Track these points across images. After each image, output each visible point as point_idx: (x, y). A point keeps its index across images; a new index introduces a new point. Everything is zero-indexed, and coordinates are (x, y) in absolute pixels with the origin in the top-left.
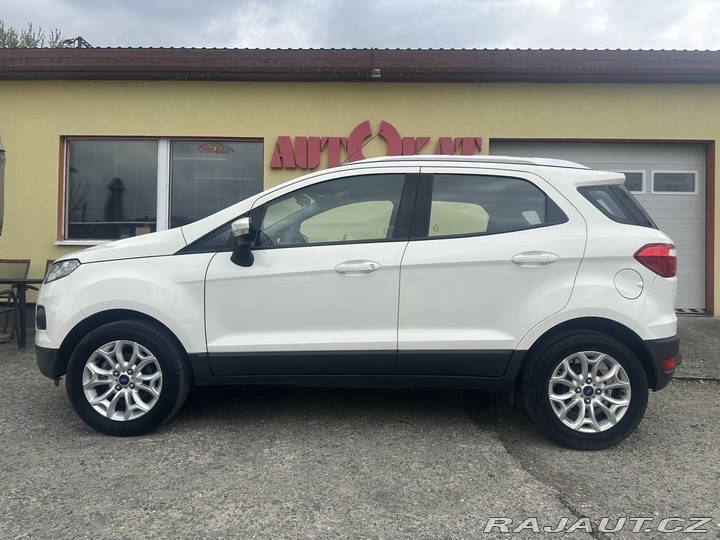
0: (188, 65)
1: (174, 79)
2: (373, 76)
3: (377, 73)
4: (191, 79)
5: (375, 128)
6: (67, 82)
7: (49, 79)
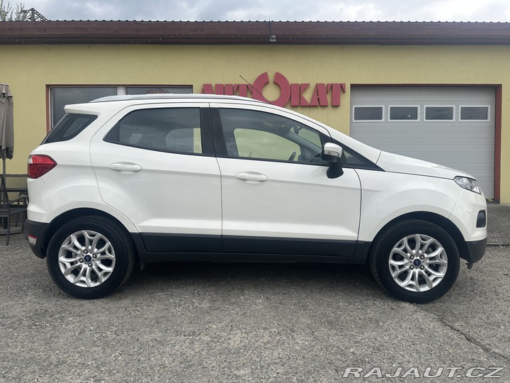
0: (139, 33)
1: (129, 43)
2: (271, 40)
3: (273, 38)
4: (141, 43)
5: (271, 77)
6: (50, 46)
7: (38, 43)
